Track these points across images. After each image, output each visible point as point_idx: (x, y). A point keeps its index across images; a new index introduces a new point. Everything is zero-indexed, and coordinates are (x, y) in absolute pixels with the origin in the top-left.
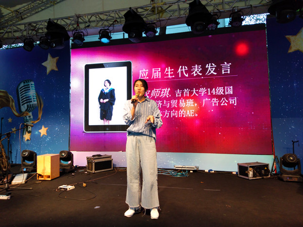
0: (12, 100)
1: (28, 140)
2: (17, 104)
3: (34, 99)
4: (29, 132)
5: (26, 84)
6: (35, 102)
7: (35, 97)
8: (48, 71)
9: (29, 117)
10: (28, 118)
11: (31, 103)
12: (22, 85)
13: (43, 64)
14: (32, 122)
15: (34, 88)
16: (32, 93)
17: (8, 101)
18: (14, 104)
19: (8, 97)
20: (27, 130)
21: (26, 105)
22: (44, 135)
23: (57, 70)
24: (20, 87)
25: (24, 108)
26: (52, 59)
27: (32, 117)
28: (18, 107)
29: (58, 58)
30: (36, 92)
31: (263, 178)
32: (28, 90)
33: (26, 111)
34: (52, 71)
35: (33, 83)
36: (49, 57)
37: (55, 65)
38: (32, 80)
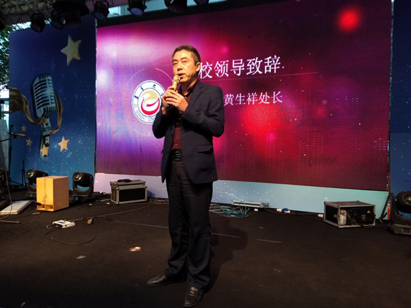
0: (26, 102)
1: (45, 156)
2: (32, 107)
3: (51, 100)
4: (47, 145)
5: (42, 79)
6: (52, 105)
7: (53, 98)
8: (68, 61)
9: (47, 125)
10: (45, 126)
11: (48, 106)
12: (37, 80)
13: (63, 51)
14: (50, 131)
15: (51, 85)
16: (49, 91)
17: (21, 103)
18: (28, 107)
19: (21, 98)
20: (44, 143)
21: (42, 108)
22: (64, 150)
23: (79, 58)
24: (35, 83)
25: (40, 113)
26: (73, 43)
27: (50, 125)
28: (32, 111)
29: (80, 41)
30: (54, 90)
31: (362, 227)
32: (45, 87)
33: (43, 116)
34: (74, 60)
35: (50, 78)
36: (70, 41)
37: (77, 51)
38: (48, 74)
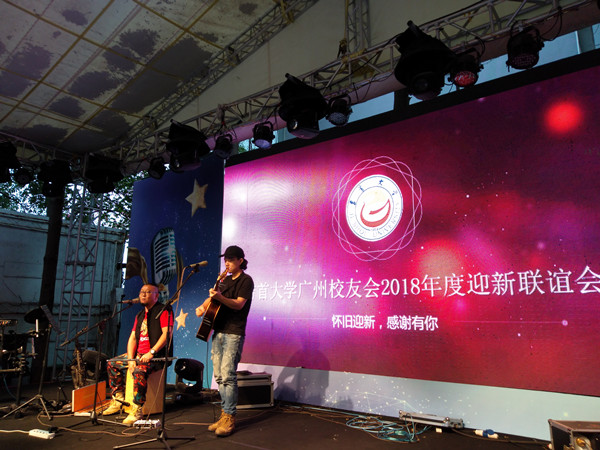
0: (144, 264)
2: (150, 271)
3: (172, 260)
5: (164, 235)
6: (173, 267)
7: (174, 258)
8: (193, 210)
9: (165, 293)
10: (163, 296)
11: (169, 269)
12: (159, 237)
13: (188, 199)
15: (173, 242)
16: (171, 250)
17: (139, 266)
18: (146, 270)
19: (139, 260)
21: (161, 272)
22: (181, 327)
23: (204, 207)
24: (156, 240)
25: (158, 278)
26: (199, 189)
27: (168, 294)
28: (151, 276)
29: (207, 185)
30: (176, 248)
32: (166, 245)
33: (161, 282)
34: (199, 209)
35: (172, 233)
36: (196, 186)
37: (203, 198)
38: (171, 229)
